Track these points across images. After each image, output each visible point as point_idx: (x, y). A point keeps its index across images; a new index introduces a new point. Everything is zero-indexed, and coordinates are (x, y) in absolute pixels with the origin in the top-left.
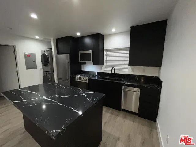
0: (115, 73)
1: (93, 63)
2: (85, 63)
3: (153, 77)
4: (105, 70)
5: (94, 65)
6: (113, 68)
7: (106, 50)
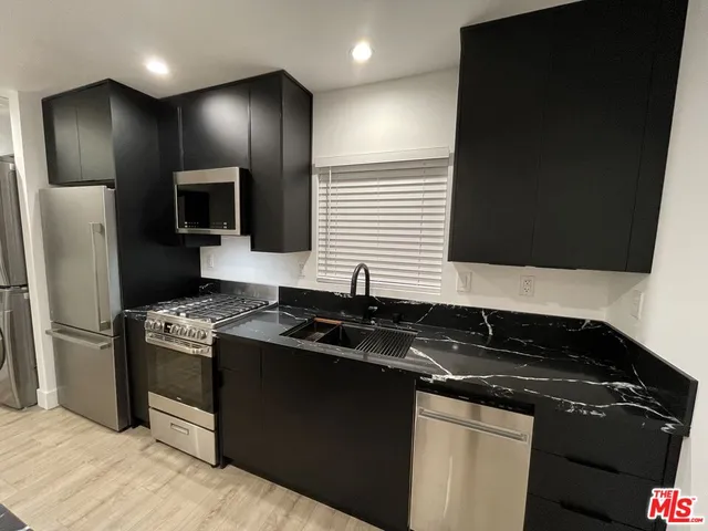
0: (373, 294)
1: (248, 238)
2: (216, 241)
3: (577, 322)
4: (319, 280)
5: (254, 248)
6: (362, 271)
7: (324, 172)
